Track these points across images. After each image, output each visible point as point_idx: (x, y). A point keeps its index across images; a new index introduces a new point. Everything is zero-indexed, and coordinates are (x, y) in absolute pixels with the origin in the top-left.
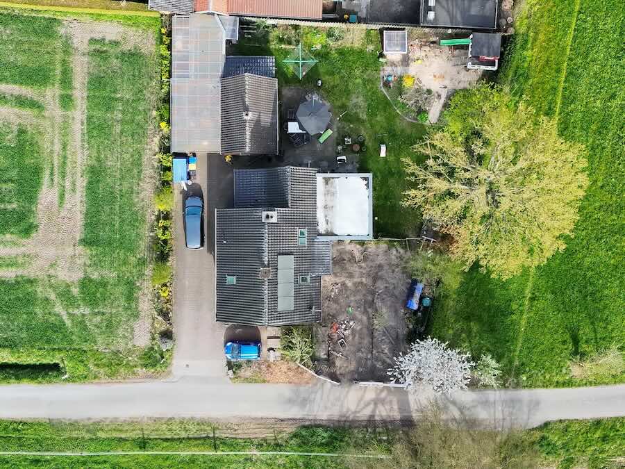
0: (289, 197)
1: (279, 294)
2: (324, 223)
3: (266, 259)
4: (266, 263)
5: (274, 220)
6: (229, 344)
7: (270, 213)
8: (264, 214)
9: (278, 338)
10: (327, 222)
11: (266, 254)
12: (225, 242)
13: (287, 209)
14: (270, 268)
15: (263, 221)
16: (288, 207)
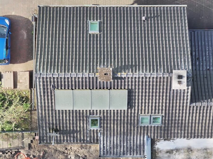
0: (205, 104)
1: (77, 92)
2: (169, 148)
3: (124, 75)
4: (119, 75)
5: (175, 86)
6: (7, 22)
7: (184, 80)
8: (184, 73)
9: (15, 86)
10: (170, 152)
11: (130, 75)
12: (143, 18)
13: (189, 101)
14: (112, 81)
15: (174, 71)
16: (191, 102)
